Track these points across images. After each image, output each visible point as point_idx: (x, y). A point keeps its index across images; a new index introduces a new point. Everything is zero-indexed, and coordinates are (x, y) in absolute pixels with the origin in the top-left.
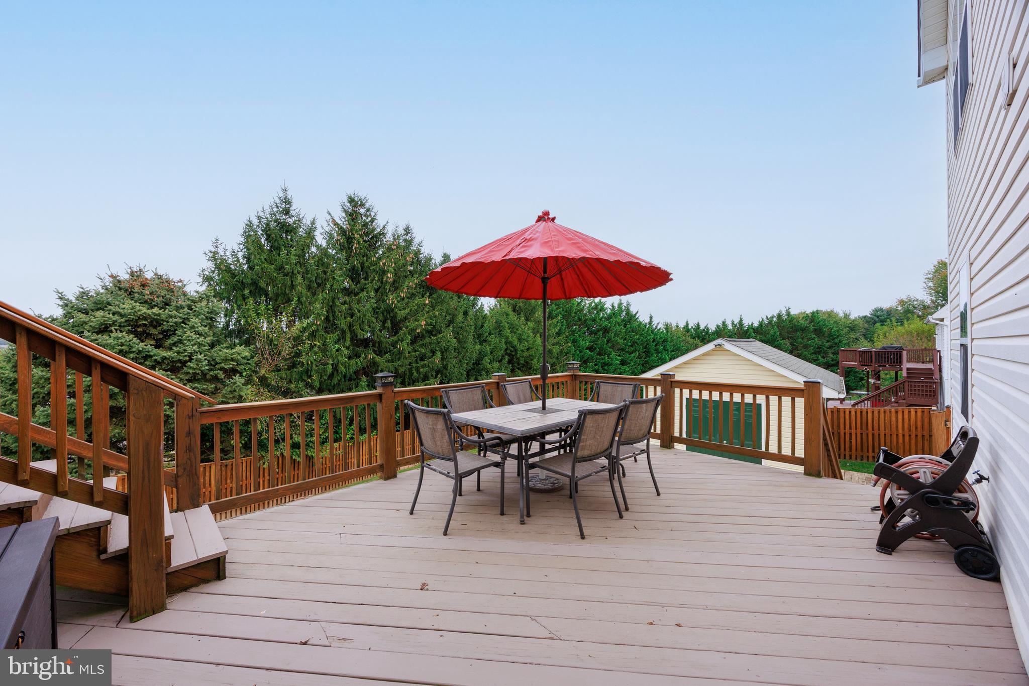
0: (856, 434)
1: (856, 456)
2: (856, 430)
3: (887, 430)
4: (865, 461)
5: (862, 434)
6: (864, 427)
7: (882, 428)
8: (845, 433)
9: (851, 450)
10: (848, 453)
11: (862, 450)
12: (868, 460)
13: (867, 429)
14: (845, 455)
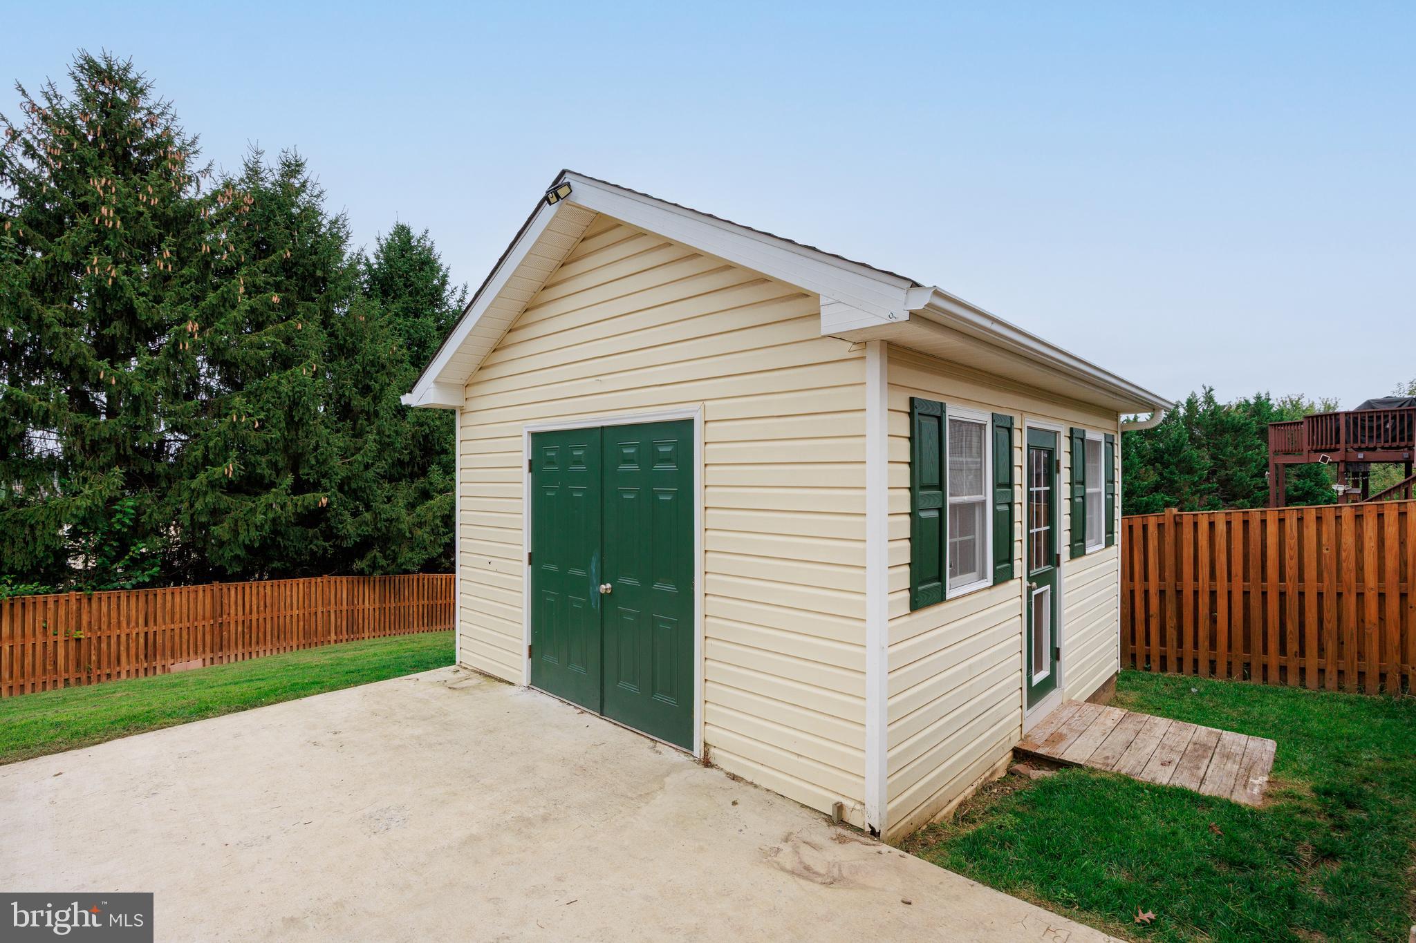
0: (1230, 593)
1: (1230, 663)
2: (1229, 580)
3: (1326, 582)
4: (1256, 681)
5: (1246, 594)
6: (1254, 573)
7: (1311, 573)
8: (1196, 593)
9: (1213, 644)
10: (1204, 654)
11: (1247, 647)
12: (1265, 678)
13: (1264, 579)
14: (1196, 662)
